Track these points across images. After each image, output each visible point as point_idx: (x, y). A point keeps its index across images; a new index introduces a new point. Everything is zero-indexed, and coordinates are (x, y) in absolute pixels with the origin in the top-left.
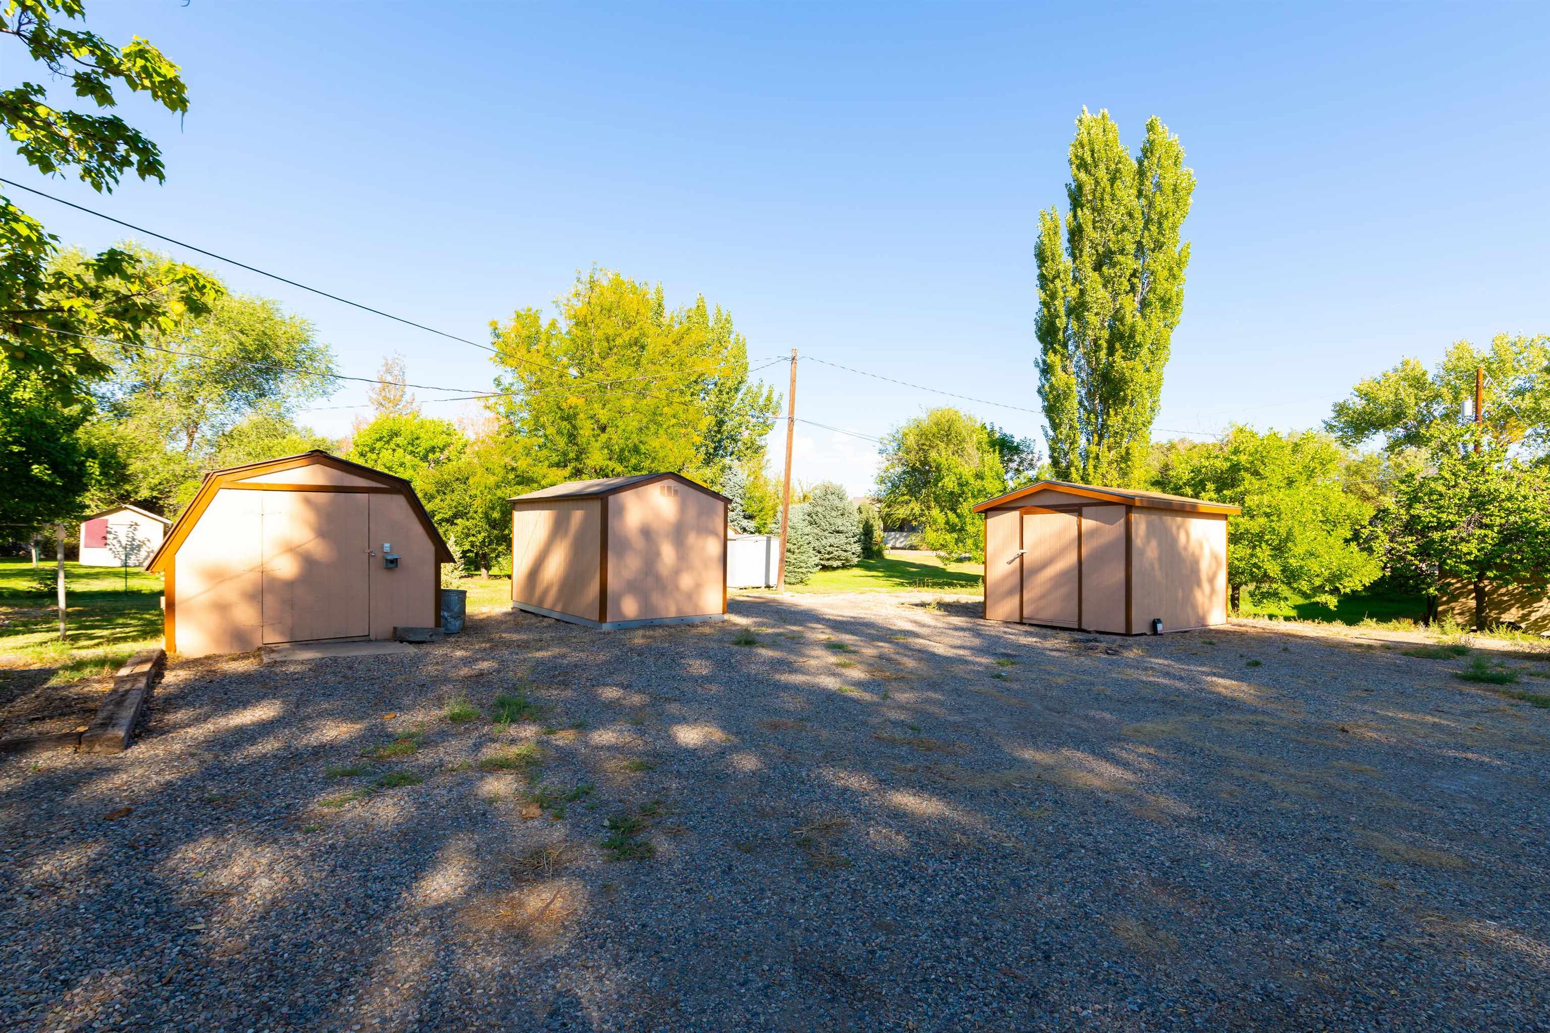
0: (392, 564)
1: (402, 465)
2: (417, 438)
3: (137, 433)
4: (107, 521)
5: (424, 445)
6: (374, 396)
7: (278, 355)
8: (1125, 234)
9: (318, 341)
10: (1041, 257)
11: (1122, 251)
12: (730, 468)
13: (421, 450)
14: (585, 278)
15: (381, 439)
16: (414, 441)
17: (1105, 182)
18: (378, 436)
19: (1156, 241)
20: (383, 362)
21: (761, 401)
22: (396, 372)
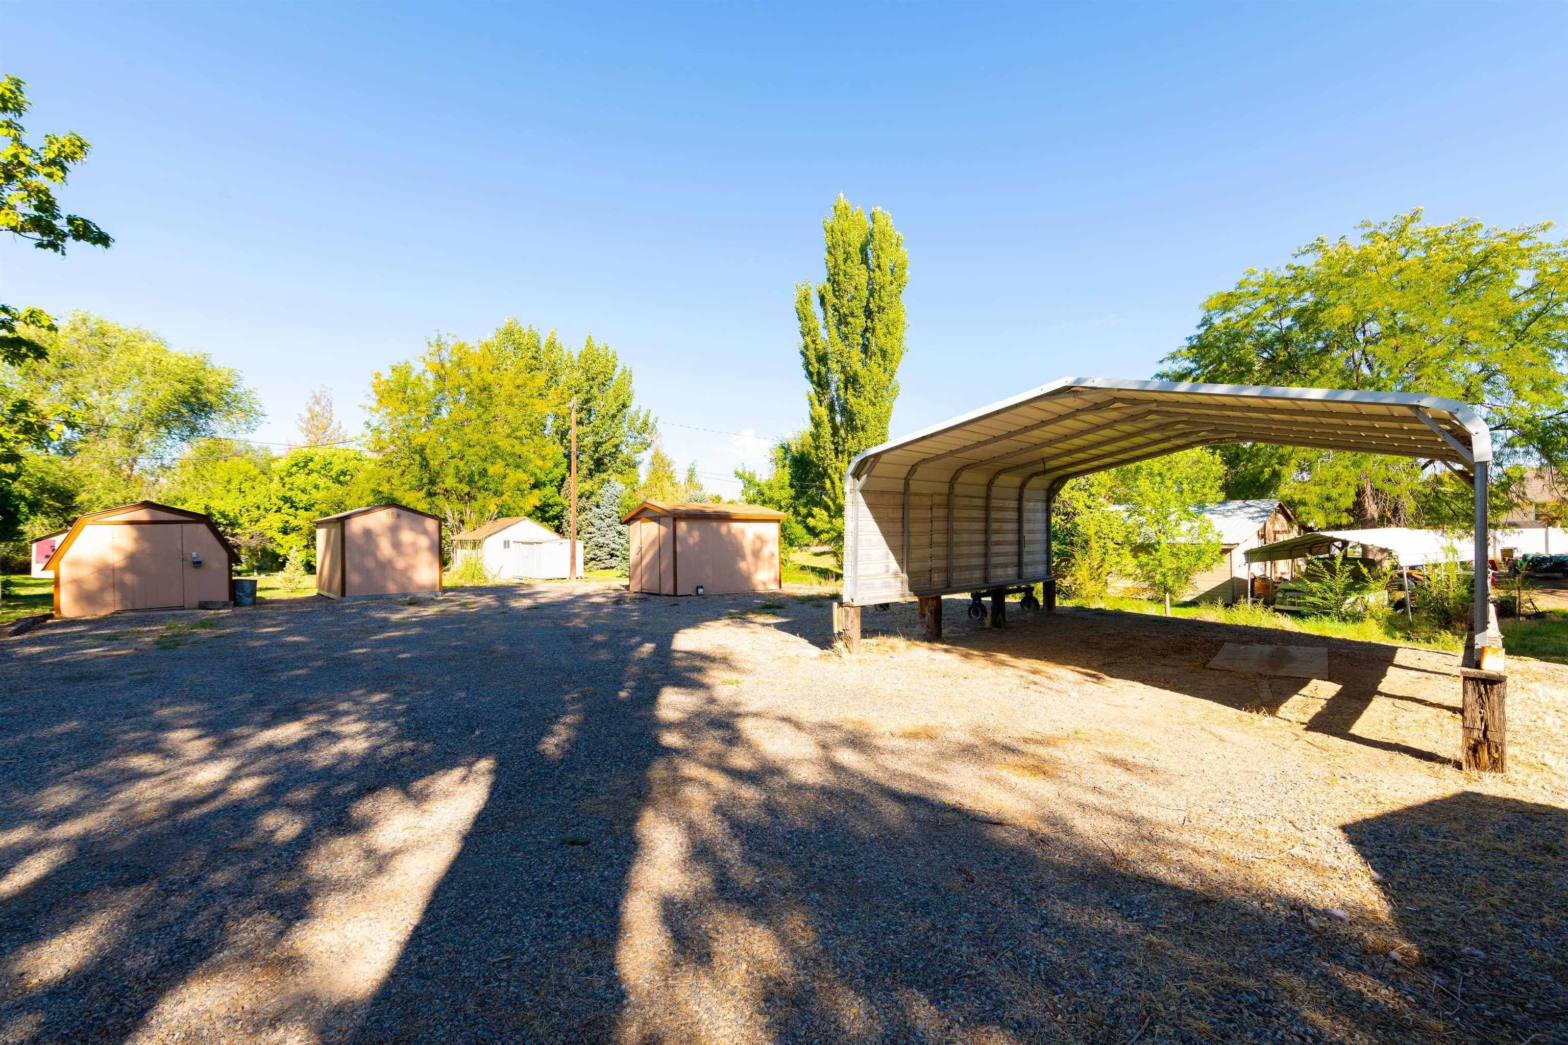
0: (198, 564)
1: (316, 487)
2: (330, 464)
3: (83, 468)
4: (54, 541)
5: (336, 468)
6: (304, 425)
7: (211, 398)
8: (854, 301)
9: (245, 385)
10: (803, 317)
11: (852, 314)
12: (609, 482)
13: (333, 473)
14: (433, 342)
15: (296, 465)
16: (327, 465)
17: (840, 262)
18: (293, 462)
19: (879, 307)
20: (311, 395)
21: (638, 424)
22: (323, 404)
